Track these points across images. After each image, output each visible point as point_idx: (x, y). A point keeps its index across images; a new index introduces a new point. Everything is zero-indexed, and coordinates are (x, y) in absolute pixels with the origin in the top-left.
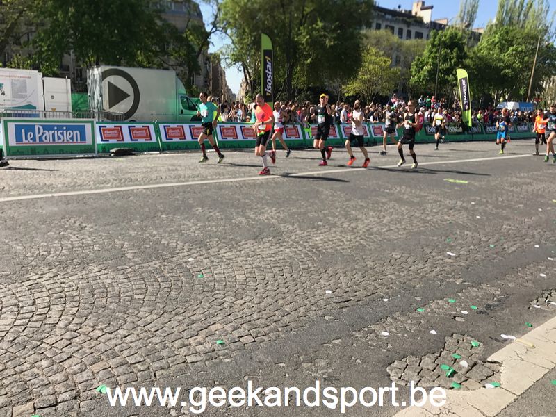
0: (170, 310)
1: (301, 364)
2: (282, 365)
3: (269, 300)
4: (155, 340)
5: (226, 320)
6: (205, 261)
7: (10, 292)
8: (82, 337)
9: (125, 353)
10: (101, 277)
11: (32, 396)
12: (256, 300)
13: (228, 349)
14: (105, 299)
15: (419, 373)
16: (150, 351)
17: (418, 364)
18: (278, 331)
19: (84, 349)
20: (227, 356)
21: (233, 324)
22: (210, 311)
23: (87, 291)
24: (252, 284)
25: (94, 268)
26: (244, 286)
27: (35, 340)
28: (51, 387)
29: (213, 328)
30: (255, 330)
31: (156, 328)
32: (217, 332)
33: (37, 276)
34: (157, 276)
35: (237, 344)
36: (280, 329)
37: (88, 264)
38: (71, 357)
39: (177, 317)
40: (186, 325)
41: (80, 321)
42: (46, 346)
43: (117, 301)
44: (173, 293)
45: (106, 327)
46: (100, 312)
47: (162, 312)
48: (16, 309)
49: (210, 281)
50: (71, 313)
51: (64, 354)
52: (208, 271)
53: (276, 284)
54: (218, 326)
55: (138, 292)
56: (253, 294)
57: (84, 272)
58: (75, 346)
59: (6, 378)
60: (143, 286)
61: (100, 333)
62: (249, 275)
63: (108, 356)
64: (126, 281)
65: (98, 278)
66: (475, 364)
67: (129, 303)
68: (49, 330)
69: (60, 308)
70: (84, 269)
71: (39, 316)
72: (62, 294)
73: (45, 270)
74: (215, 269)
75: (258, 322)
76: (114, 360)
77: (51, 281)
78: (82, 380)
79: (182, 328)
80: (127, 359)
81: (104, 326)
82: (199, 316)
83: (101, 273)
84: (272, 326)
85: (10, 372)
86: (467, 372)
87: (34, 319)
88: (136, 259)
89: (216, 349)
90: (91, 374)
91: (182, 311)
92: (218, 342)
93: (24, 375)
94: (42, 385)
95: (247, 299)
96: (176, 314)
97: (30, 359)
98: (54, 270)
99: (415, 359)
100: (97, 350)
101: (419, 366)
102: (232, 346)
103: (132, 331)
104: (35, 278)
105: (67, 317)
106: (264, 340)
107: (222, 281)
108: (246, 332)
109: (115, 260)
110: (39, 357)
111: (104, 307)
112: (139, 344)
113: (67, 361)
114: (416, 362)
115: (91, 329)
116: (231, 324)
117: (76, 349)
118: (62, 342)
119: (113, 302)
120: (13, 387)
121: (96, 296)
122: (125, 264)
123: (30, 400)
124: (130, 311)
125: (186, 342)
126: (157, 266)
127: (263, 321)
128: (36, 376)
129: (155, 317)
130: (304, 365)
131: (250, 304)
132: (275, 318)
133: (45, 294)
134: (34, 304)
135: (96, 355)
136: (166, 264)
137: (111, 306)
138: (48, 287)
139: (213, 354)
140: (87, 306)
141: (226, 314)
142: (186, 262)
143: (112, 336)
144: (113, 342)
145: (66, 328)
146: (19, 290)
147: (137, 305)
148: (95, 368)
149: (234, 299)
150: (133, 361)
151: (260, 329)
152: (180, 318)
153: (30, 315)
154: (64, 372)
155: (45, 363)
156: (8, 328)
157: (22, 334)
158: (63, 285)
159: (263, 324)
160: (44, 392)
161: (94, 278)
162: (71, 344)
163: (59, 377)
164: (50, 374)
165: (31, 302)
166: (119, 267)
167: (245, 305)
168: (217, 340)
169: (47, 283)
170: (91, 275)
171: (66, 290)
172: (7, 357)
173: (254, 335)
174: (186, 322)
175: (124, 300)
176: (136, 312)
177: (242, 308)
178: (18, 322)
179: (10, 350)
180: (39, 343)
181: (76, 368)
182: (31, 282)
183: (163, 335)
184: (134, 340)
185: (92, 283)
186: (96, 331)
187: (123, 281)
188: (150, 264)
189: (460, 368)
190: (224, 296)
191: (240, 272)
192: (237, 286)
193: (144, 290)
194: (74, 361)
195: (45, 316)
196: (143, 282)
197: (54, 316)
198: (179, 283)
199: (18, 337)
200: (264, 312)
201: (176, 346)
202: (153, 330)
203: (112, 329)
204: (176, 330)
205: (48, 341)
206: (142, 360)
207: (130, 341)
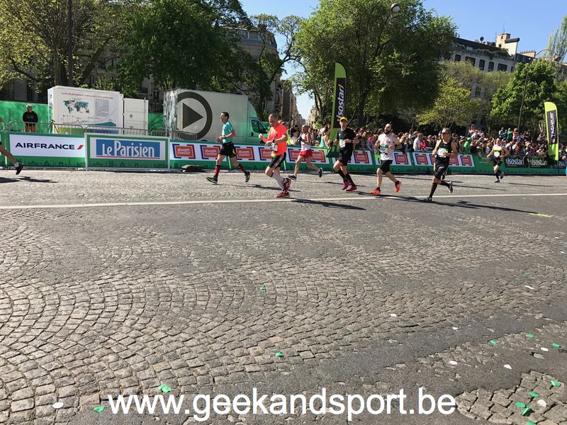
0: (231, 319)
1: (361, 385)
2: (342, 383)
3: (331, 318)
4: (215, 346)
5: (286, 333)
6: (267, 274)
7: (83, 289)
8: (146, 337)
9: (186, 356)
10: (167, 282)
11: (98, 388)
12: (317, 317)
13: (287, 362)
14: (169, 303)
15: (490, 408)
16: (209, 357)
17: (489, 398)
18: (339, 349)
19: (147, 349)
20: (286, 369)
21: (293, 337)
22: (271, 323)
23: (153, 294)
24: (314, 300)
25: (161, 273)
26: (305, 302)
27: (103, 335)
28: (116, 381)
29: (272, 340)
30: (315, 346)
31: (217, 335)
32: (276, 345)
33: (108, 277)
34: (220, 285)
35: (296, 358)
36: (341, 348)
37: (155, 268)
38: (135, 355)
39: (237, 326)
40: (245, 334)
41: (145, 321)
42: (113, 342)
43: (181, 305)
44: (235, 303)
45: (169, 330)
46: (164, 314)
47: (223, 320)
48: (87, 305)
49: (272, 294)
50: (137, 313)
51: (129, 351)
52: (270, 284)
53: (338, 303)
54: (278, 338)
55: (201, 298)
56: (314, 310)
57: (151, 276)
58: (139, 344)
59: (75, 368)
60: (206, 294)
61: (163, 335)
62: (311, 291)
63: (170, 358)
64: (190, 287)
65: (164, 282)
66: (554, 405)
67: (191, 309)
68: (116, 327)
69: (127, 307)
70: (151, 273)
71: (108, 314)
72: (130, 295)
73: (116, 271)
74: (277, 283)
75: (319, 339)
76: (175, 362)
77: (121, 282)
78: (144, 378)
79: (241, 337)
80: (188, 362)
81: (166, 329)
82: (260, 327)
83: (167, 278)
84: (333, 344)
85: (78, 363)
86: (545, 412)
87: (103, 315)
88: (202, 268)
89: (275, 361)
90: (153, 373)
91: (243, 321)
92: (278, 354)
93: (92, 367)
94: (108, 378)
95: (308, 314)
96: (237, 323)
97: (98, 353)
98: (124, 272)
99: (486, 392)
100: (159, 351)
101: (491, 400)
102: (291, 360)
103: (194, 336)
104: (106, 277)
105: (133, 317)
106: (324, 358)
107: (283, 295)
108: (306, 347)
109: (181, 267)
110: (106, 352)
111: (168, 311)
112: (199, 349)
113: (132, 358)
114: (488, 396)
115: (155, 330)
116: (291, 338)
117: (140, 347)
118: (127, 339)
119: (176, 307)
120: (81, 378)
121: (160, 299)
122: (190, 272)
123: (96, 391)
124: (193, 316)
125: (245, 351)
126: (221, 276)
127: (324, 338)
128: (103, 369)
129: (216, 324)
130: (365, 386)
131: (311, 319)
132: (336, 336)
133: (114, 293)
134: (104, 301)
135: (158, 355)
136: (229, 274)
137: (175, 310)
138: (118, 287)
139: (272, 366)
140: (152, 308)
141: (287, 328)
142: (249, 274)
143: (174, 338)
144: (175, 344)
145: (131, 327)
146: (91, 287)
147: (200, 311)
148: (157, 367)
149: (294, 314)
150: (193, 365)
151: (320, 346)
152: (241, 327)
153: (100, 311)
154: (128, 368)
155: (111, 358)
156: (79, 321)
157: (91, 328)
158: (131, 287)
159: (323, 341)
160: (110, 385)
161: (161, 283)
162: (135, 342)
163: (123, 372)
164: (116, 368)
165: (101, 300)
166: (185, 274)
167: (306, 321)
168: (276, 352)
169: (117, 283)
170: (158, 279)
171: (133, 291)
172: (77, 349)
173: (314, 351)
174: (246, 331)
175: (187, 305)
176: (198, 318)
177: (302, 323)
178: (88, 317)
179: (80, 342)
180: (106, 338)
181: (140, 365)
182: (102, 282)
183: (223, 342)
184: (194, 344)
185: (158, 286)
186: (159, 333)
187: (187, 287)
188: (215, 273)
189: (538, 407)
190: (284, 310)
191: (302, 288)
192: (299, 302)
193: (207, 298)
194: (137, 358)
195: (113, 314)
196: (206, 289)
197: (121, 314)
198: (241, 294)
199: (88, 331)
200: (325, 329)
201: (235, 354)
202: (213, 336)
203: (174, 332)
204: (236, 338)
205: (115, 337)
206: (202, 364)
207: (191, 345)
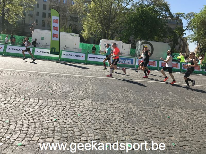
0: (155, 126)
3: (198, 135)
4: (148, 135)
5: (177, 136)
6: (171, 112)
7: (105, 105)
8: (124, 126)
9: (137, 136)
10: (132, 108)
11: (107, 139)
12: (192, 133)
13: (177, 148)
14: (132, 116)
16: (145, 138)
18: (201, 148)
19: (124, 130)
20: (176, 151)
21: (180, 139)
22: (171, 131)
23: (127, 111)
24: (190, 126)
25: (130, 104)
26: (187, 126)
28: (113, 139)
29: (171, 138)
30: (190, 145)
31: (149, 131)
32: (173, 140)
33: (113, 103)
34: (152, 113)
35: (181, 147)
36: (202, 148)
37: (128, 102)
38: (119, 131)
39: (157, 129)
40: (160, 133)
41: (124, 120)
42: (113, 125)
43: (136, 117)
44: (157, 120)
45: (132, 125)
46: (130, 119)
47: (152, 126)
48: (106, 111)
49: (172, 120)
50: (121, 117)
51: (118, 129)
52: (172, 116)
53: (202, 129)
54: (174, 138)
55: (144, 116)
56: (191, 130)
57: (127, 105)
58: (121, 128)
59: (100, 131)
60: (146, 115)
61: (129, 126)
62: (190, 122)
63: (131, 135)
64: (140, 111)
65: (131, 108)
67: (140, 119)
68: (114, 120)
69: (118, 114)
70: (127, 104)
71: (112, 115)
72: (119, 110)
73: (115, 101)
74: (175, 116)
75: (192, 142)
76: (133, 137)
77: (117, 105)
78: (122, 140)
79: (159, 134)
80: (138, 138)
81: (131, 124)
82: (166, 131)
83: (132, 107)
84: (198, 146)
85: (101, 129)
87: (110, 115)
88: (145, 105)
89: (172, 146)
90: (125, 139)
91: (160, 128)
92: (173, 144)
93: (105, 132)
94: (110, 137)
95: (187, 131)
97: (108, 127)
98: (118, 102)
100: (128, 132)
102: (179, 148)
103: (140, 129)
104: (112, 103)
105: (120, 118)
106: (194, 150)
107: (177, 121)
108: (186, 144)
109: (138, 104)
110: (110, 128)
111: (132, 118)
112: (142, 134)
113: (118, 132)
115: (127, 124)
116: (179, 139)
117: (122, 129)
118: (117, 125)
120: (102, 134)
121: (129, 114)
122: (141, 106)
123: (106, 140)
124: (141, 122)
125: (160, 139)
126: (152, 109)
128: (109, 133)
129: (149, 127)
131: (189, 133)
132: (200, 143)
133: (114, 109)
134: (111, 111)
135: (127, 133)
136: (155, 109)
137: (134, 118)
138: (116, 107)
139: (170, 148)
140: (126, 116)
141: (178, 134)
142: (163, 111)
143: (133, 128)
144: (133, 131)
145: (119, 121)
146: (107, 105)
147: (143, 121)
148: (127, 137)
149: (181, 130)
150: (139, 140)
151: (192, 145)
152: (159, 130)
153: (109, 114)
154: (117, 135)
155: (112, 130)
156: (103, 116)
158: (120, 107)
159: (194, 143)
160: (111, 139)
161: (130, 108)
162: (120, 127)
163: (115, 136)
164: (113, 134)
165: (110, 110)
166: (139, 106)
167: (186, 133)
168: (172, 143)
169: (115, 105)
170: (129, 106)
171: (120, 109)
172: (101, 125)
173: (189, 147)
174: (161, 132)
175: (139, 117)
176: (143, 123)
177: (185, 134)
178: (106, 115)
179: (103, 123)
180: (111, 123)
181: (121, 135)
182: (111, 104)
183: (151, 134)
185: (129, 109)
188: (150, 108)
190: (177, 127)
191: (185, 120)
192: (184, 125)
194: (120, 132)
196: (146, 113)
197: (116, 116)
198: (160, 118)
199: (105, 119)
200: (195, 139)
201: (156, 140)
202: (148, 131)
203: (134, 126)
204: (156, 134)
205: (114, 123)
206: (143, 140)
207: (139, 132)
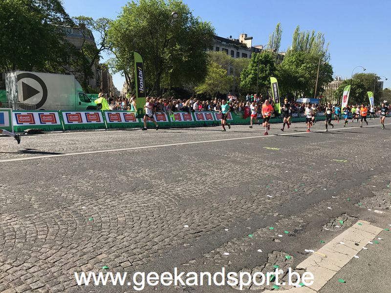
0: (66, 246)
3: (143, 235)
4: (53, 269)
5: (110, 250)
6: (94, 208)
9: (29, 281)
10: (12, 224)
12: (133, 235)
14: (14, 240)
16: (49, 278)
18: (149, 257)
21: (116, 253)
22: (98, 245)
24: (130, 223)
25: (6, 217)
26: (124, 225)
29: (100, 257)
30: (132, 257)
31: (55, 260)
32: (103, 260)
34: (57, 221)
35: (118, 268)
36: (151, 255)
39: (72, 251)
40: (78, 256)
43: (24, 241)
44: (69, 233)
45: (14, 262)
46: (9, 250)
47: (60, 247)
49: (98, 223)
52: (97, 215)
53: (148, 222)
54: (104, 255)
55: (41, 233)
56: (130, 231)
60: (45, 229)
61: (9, 267)
62: (128, 217)
63: (15, 284)
64: (32, 225)
65: (9, 224)
67: (33, 242)
74: (102, 214)
75: (135, 251)
76: (20, 287)
79: (75, 259)
80: (31, 285)
81: (12, 261)
82: (89, 249)
83: (11, 220)
84: (145, 254)
86: (283, 277)
88: (41, 209)
91: (76, 246)
92: (104, 268)
95: (126, 234)
96: (71, 249)
99: (248, 270)
100: (6, 280)
102: (114, 270)
106: (139, 264)
107: (107, 222)
108: (125, 259)
109: (23, 210)
111: (12, 247)
112: (40, 273)
115: (2, 264)
116: (114, 254)
119: (20, 242)
121: (6, 238)
122: (32, 213)
124: (34, 248)
125: (78, 269)
127: (138, 250)
129: (54, 251)
131: (128, 238)
132: (147, 247)
135: (5, 283)
136: (64, 211)
137: (19, 245)
141: (110, 246)
142: (80, 209)
143: (18, 268)
144: (19, 273)
147: (40, 243)
149: (116, 235)
150: (35, 287)
151: (136, 256)
152: (75, 251)
159: (138, 252)
161: (6, 225)
166: (27, 216)
167: (125, 239)
168: (102, 266)
170: (3, 222)
173: (131, 261)
174: (79, 254)
175: (29, 240)
176: (39, 249)
177: (122, 241)
183: (60, 265)
184: (36, 270)
185: (4, 228)
186: (5, 265)
187: (29, 225)
188: (53, 211)
190: (108, 233)
191: (121, 215)
192: (119, 226)
193: (46, 232)
196: (46, 225)
198: (74, 226)
200: (139, 243)
201: (70, 273)
202: (52, 261)
203: (19, 263)
204: (70, 260)
206: (42, 285)
207: (33, 271)
